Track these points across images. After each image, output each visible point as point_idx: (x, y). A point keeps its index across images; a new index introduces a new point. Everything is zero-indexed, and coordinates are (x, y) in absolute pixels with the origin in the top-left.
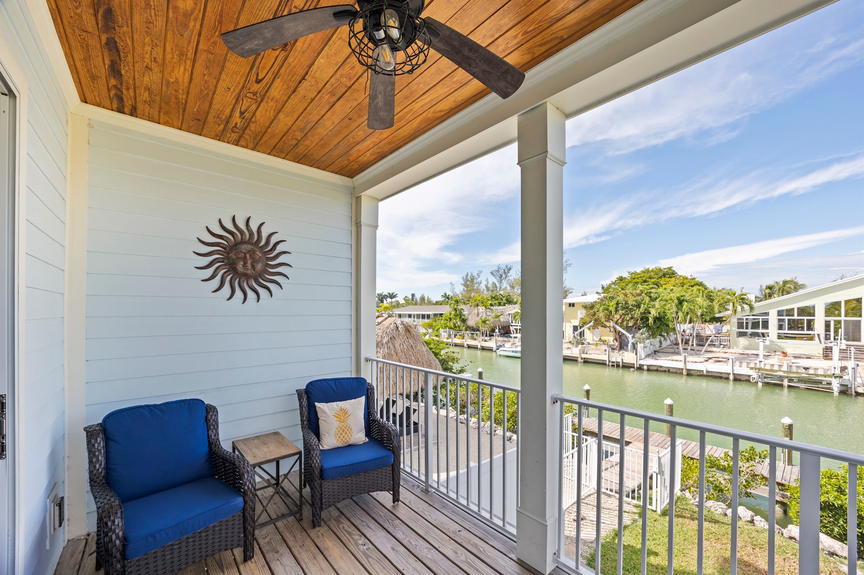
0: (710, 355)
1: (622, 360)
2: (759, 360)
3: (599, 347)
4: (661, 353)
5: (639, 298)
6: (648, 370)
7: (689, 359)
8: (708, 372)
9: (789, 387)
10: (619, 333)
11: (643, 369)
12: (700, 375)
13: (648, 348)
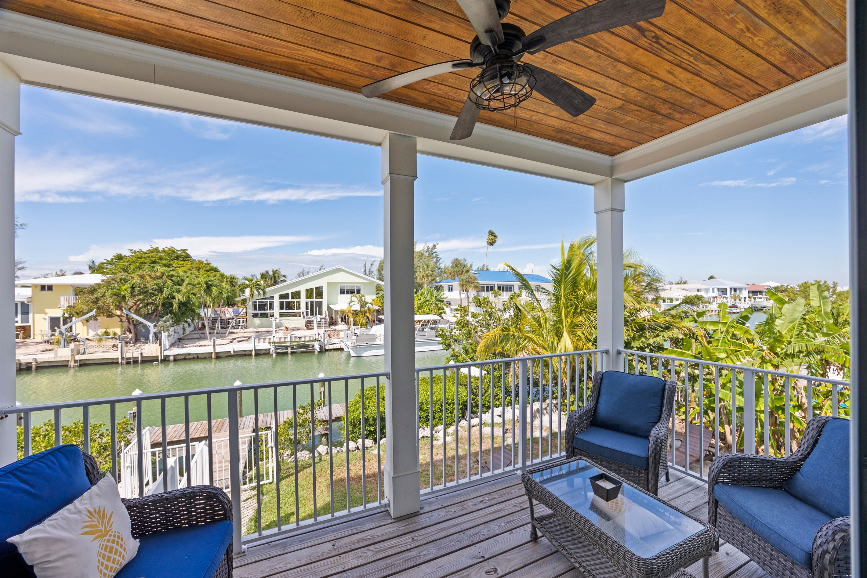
0: (234, 336)
1: (142, 354)
2: (273, 335)
3: (103, 343)
4: (186, 340)
5: (160, 282)
6: (175, 360)
7: (218, 342)
8: (234, 352)
9: (292, 353)
10: (133, 321)
11: (169, 361)
12: (228, 356)
13: (172, 337)
